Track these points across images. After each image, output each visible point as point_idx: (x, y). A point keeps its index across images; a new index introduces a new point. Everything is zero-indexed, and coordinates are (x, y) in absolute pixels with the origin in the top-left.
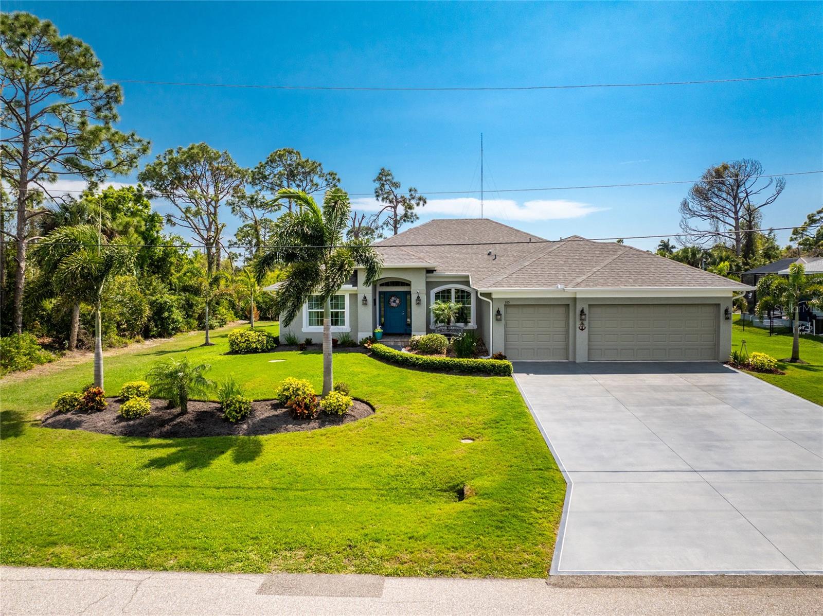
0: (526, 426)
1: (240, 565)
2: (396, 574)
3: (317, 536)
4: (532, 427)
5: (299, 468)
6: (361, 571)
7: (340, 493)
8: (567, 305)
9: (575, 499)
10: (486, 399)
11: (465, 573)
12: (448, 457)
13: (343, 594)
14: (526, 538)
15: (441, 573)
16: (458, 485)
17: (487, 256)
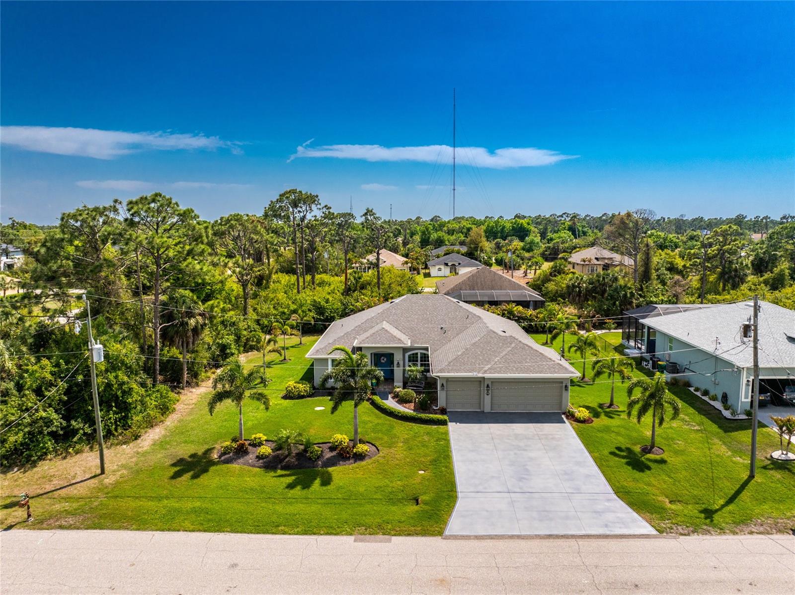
1: (345, 532)
2: (395, 535)
4: (450, 465)
6: (384, 534)
8: (480, 381)
9: (459, 505)
10: (433, 444)
11: (417, 534)
14: (438, 522)
16: (416, 497)
17: (440, 330)
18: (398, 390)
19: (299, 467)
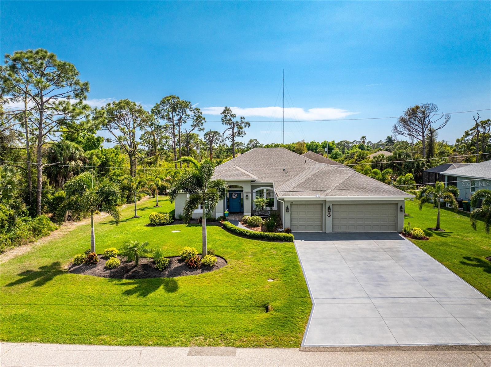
0: (298, 273)
1: (179, 343)
2: (240, 346)
3: (207, 329)
4: (300, 273)
5: (195, 295)
6: (227, 345)
7: (215, 308)
8: (322, 204)
9: (316, 312)
10: (280, 256)
11: (268, 346)
12: (262, 290)
13: (221, 355)
14: (293, 331)
15: (258, 346)
16: (266, 304)
17: (282, 171)
18: (246, 217)
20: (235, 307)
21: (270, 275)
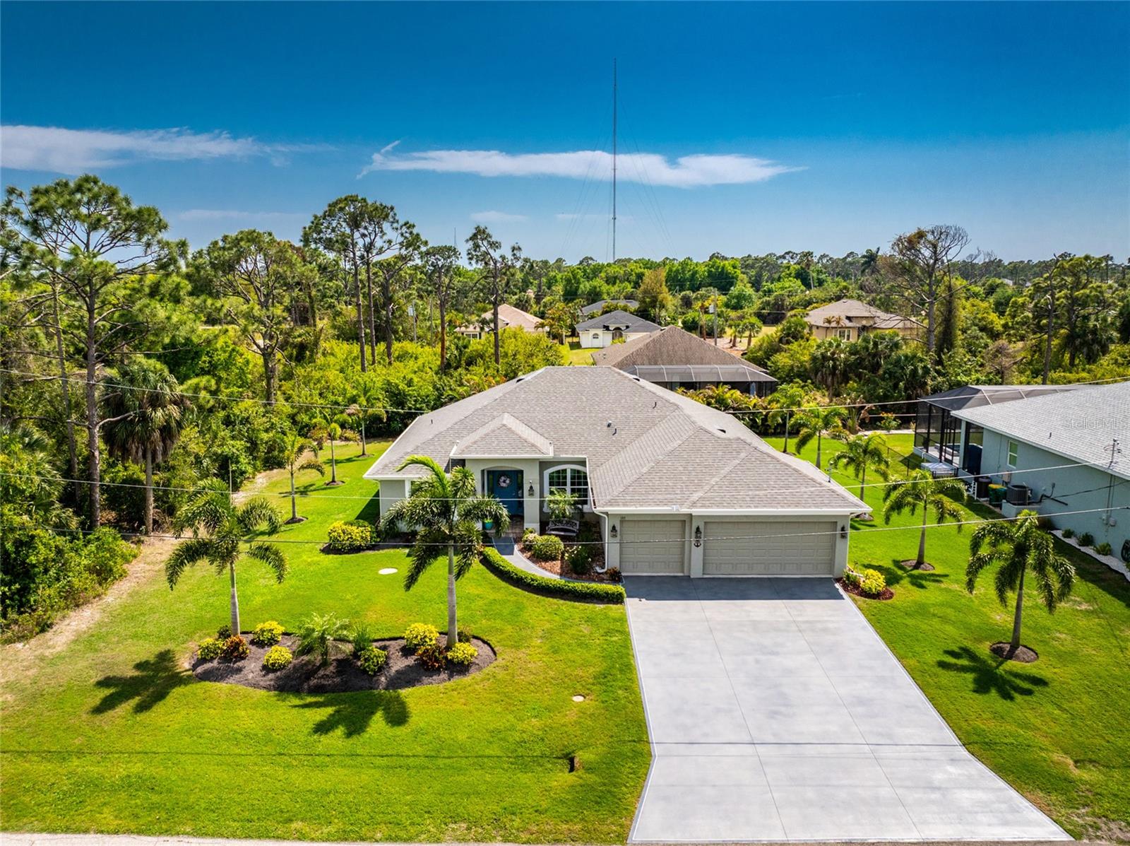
0: (629, 684)
3: (470, 808)
4: (634, 686)
8: (684, 521)
9: (657, 773)
10: (598, 641)
12: (562, 722)
16: (570, 754)
17: (606, 428)
18: (530, 536)
19: (344, 687)
20: (515, 758)
21: (578, 686)
